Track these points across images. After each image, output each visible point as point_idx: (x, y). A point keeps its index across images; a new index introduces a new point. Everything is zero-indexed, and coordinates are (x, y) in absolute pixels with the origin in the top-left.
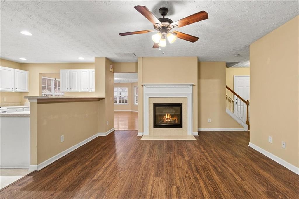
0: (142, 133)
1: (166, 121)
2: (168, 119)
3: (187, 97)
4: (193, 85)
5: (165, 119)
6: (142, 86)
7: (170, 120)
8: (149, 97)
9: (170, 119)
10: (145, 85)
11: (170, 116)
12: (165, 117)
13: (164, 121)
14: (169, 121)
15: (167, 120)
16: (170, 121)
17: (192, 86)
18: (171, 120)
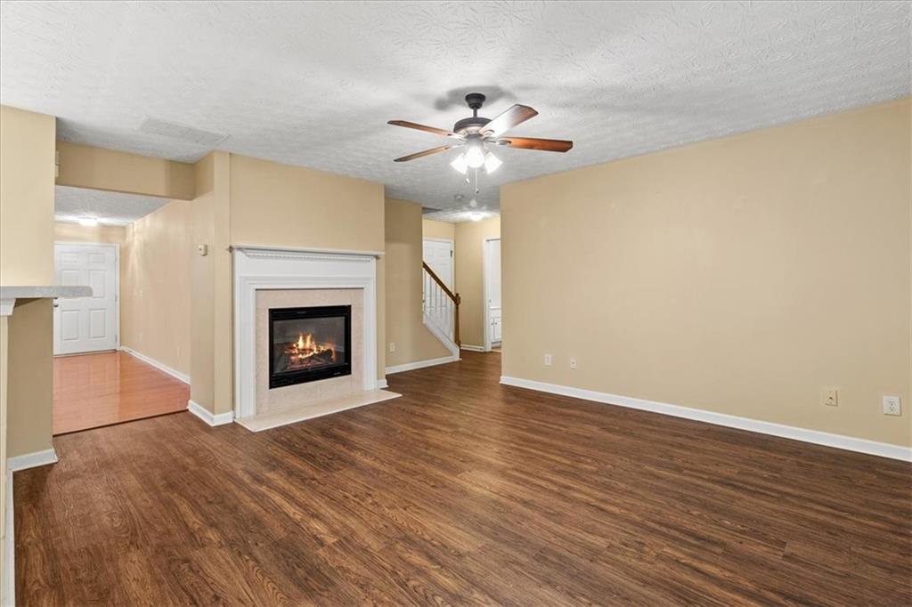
0: (230, 414)
1: (300, 356)
2: (304, 350)
3: (363, 288)
4: (377, 257)
5: (297, 351)
6: (228, 252)
7: (312, 354)
8: (257, 290)
9: (311, 350)
10: (240, 249)
11: (311, 340)
12: (295, 346)
13: (293, 358)
14: (308, 356)
15: (303, 354)
16: (312, 357)
17: (375, 260)
18: (315, 352)
